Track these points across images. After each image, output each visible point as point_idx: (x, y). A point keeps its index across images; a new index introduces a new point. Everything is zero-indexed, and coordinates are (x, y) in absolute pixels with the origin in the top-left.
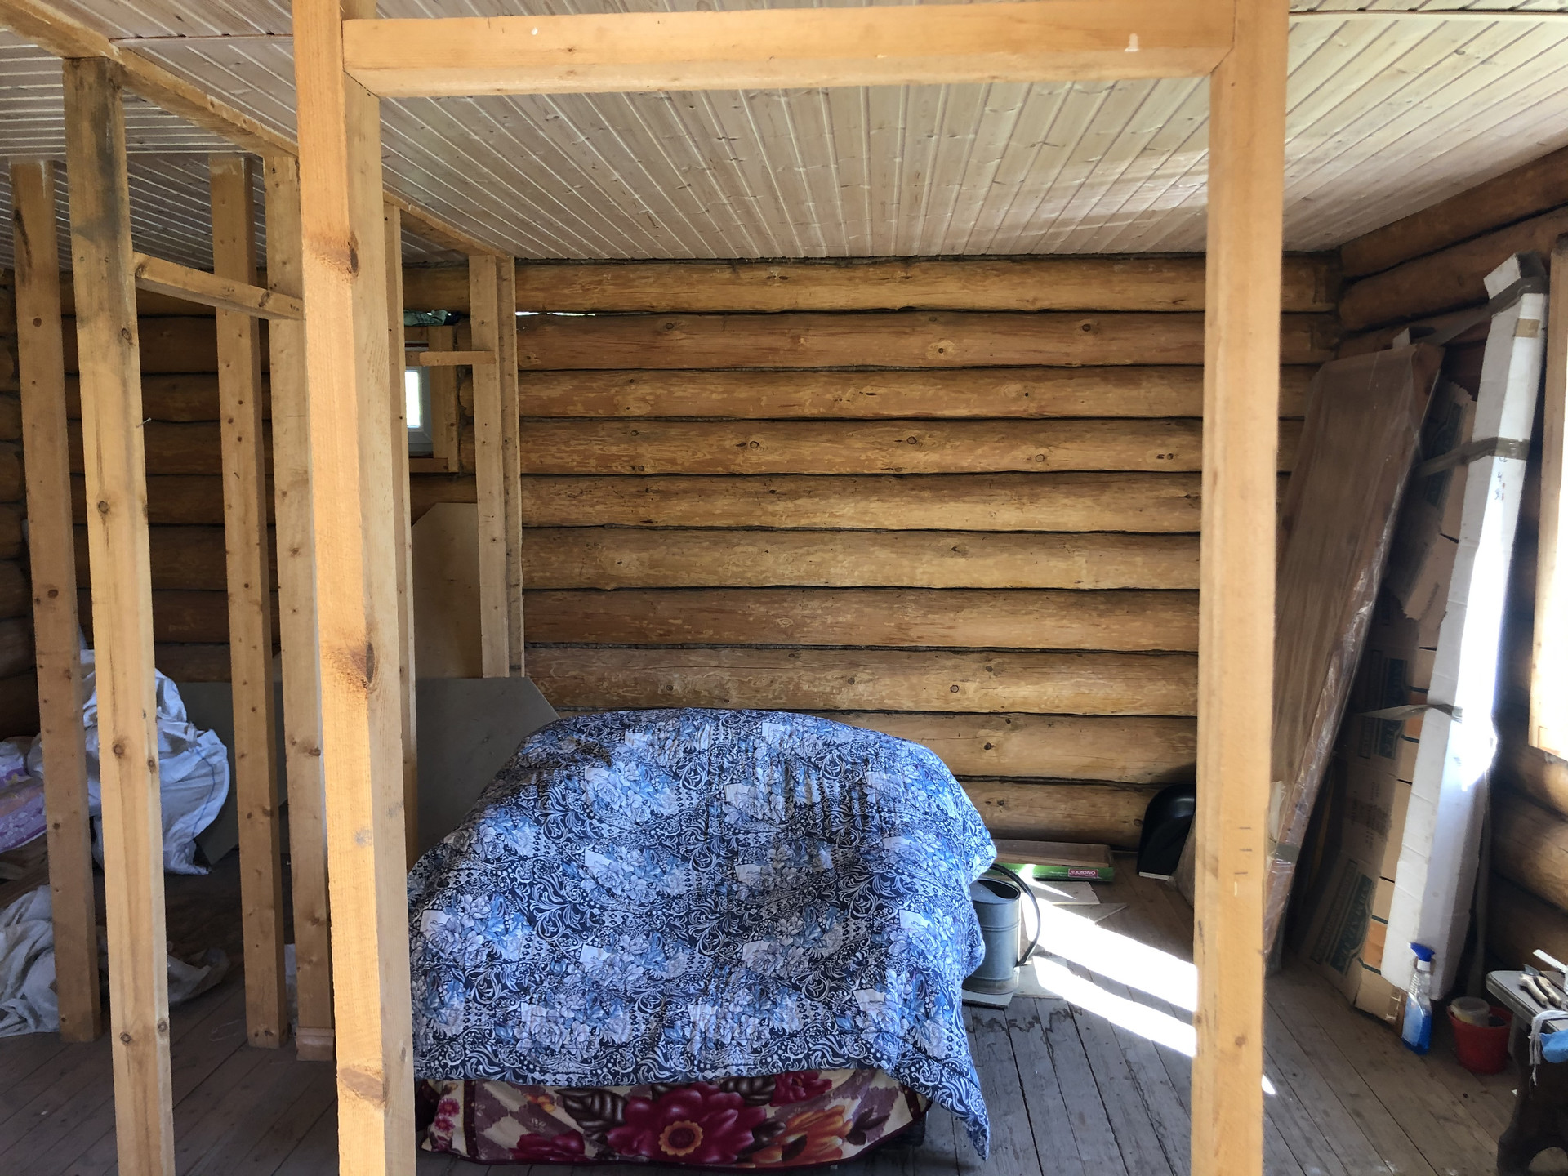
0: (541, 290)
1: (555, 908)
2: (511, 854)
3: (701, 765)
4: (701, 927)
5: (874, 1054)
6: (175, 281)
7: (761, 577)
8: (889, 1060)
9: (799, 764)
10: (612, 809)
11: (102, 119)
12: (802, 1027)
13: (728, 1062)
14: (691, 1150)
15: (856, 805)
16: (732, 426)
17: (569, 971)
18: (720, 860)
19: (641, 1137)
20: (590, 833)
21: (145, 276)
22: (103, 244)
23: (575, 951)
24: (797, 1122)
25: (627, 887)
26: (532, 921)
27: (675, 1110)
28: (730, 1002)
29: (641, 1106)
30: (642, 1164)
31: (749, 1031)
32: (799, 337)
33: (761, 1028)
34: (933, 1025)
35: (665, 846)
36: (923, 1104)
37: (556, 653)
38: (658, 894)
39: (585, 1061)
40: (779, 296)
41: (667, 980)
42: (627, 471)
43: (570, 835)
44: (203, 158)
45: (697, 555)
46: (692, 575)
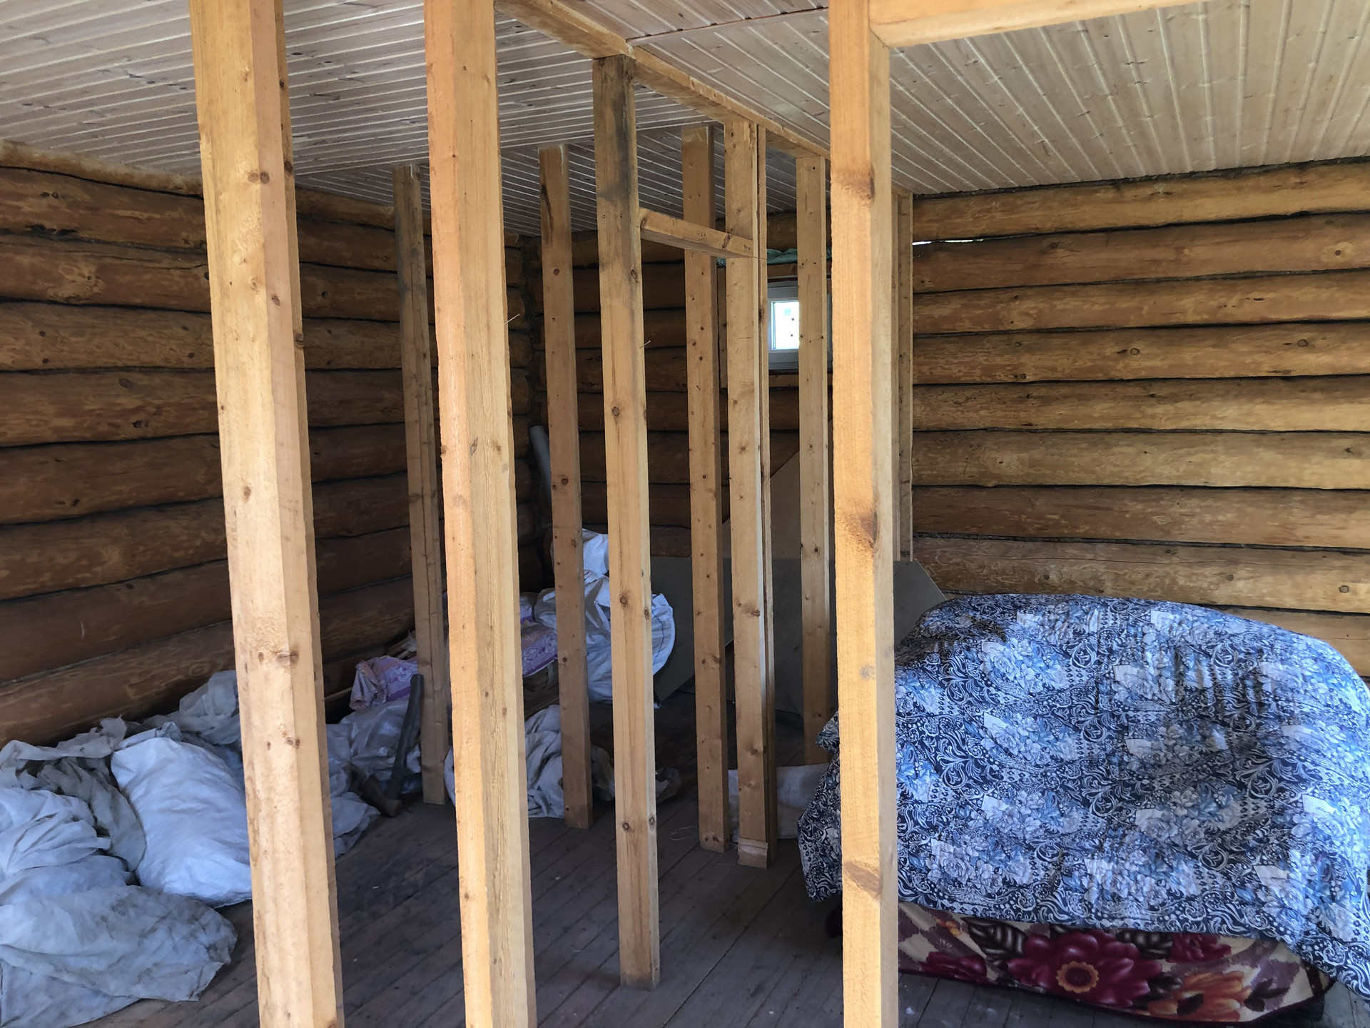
0: (936, 221)
1: (958, 760)
2: (919, 710)
3: (1090, 646)
4: (1094, 791)
5: (1277, 928)
6: (666, 230)
7: (1139, 476)
8: (1292, 935)
9: (1189, 651)
10: (1007, 679)
11: (620, 104)
12: (1199, 893)
13: (1126, 915)
14: (1087, 989)
15: (1251, 693)
16: (1112, 335)
17: (973, 816)
18: (1111, 733)
19: (1039, 970)
20: (988, 699)
21: (647, 227)
22: (619, 204)
23: (978, 799)
24: (1194, 980)
25: (1023, 749)
26: (938, 770)
27: (1073, 951)
28: (1125, 860)
29: (1039, 942)
30: (1038, 994)
31: (1145, 889)
32: (1183, 248)
33: (1157, 888)
34: (1339, 908)
35: (1056, 716)
36: (1324, 982)
37: (940, 542)
38: (1052, 757)
39: (989, 896)
40: (1163, 211)
41: (1063, 835)
42: (1010, 379)
43: (970, 699)
44: (676, 130)
45: (1075, 456)
46: (1071, 474)
